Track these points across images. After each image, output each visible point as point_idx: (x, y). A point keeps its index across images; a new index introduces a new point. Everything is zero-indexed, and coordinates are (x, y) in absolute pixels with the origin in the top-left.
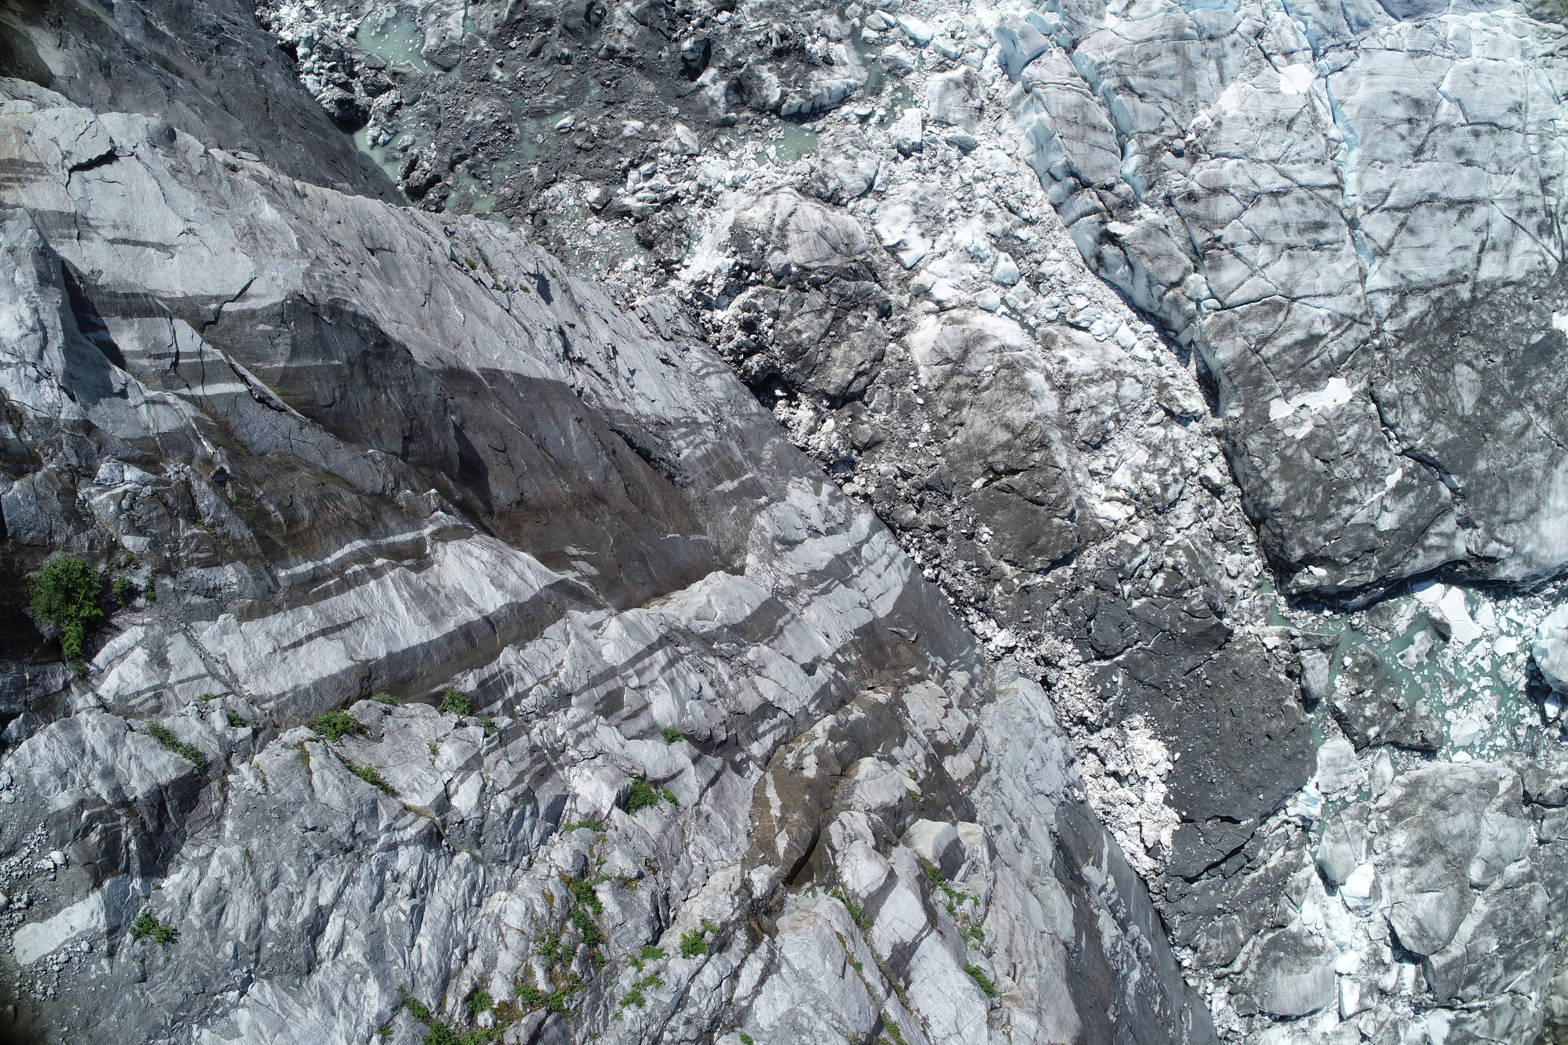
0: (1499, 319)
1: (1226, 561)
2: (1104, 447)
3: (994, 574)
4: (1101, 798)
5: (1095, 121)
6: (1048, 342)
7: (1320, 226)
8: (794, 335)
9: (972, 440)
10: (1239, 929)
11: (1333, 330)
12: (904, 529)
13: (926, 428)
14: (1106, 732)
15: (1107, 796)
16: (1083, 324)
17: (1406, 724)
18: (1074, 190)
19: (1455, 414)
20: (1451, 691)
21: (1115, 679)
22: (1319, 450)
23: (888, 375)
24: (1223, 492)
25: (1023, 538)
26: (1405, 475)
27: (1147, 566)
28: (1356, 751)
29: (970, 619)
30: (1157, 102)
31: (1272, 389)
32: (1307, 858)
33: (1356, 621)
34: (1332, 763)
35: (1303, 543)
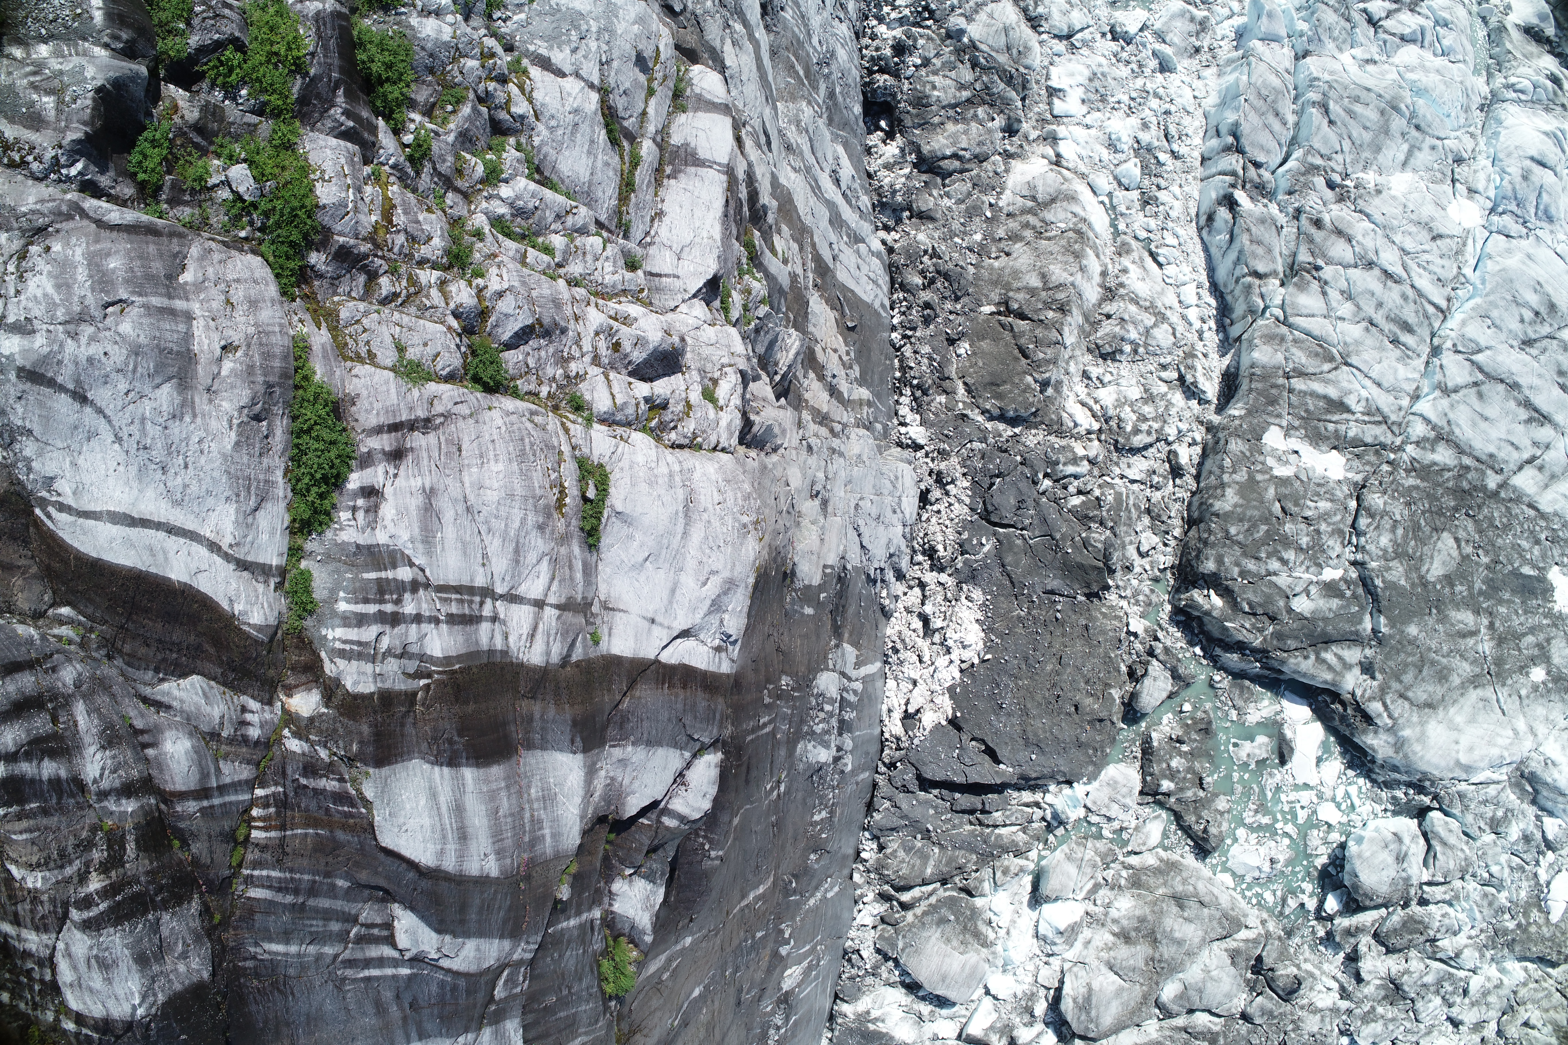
0: (1507, 527)
1: (1144, 535)
2: (1109, 362)
3: (947, 384)
4: (900, 632)
5: (1281, 111)
6: (1122, 250)
7: (1407, 328)
8: (928, 87)
9: (1007, 271)
10: (932, 862)
11: (1363, 414)
12: (903, 287)
13: (978, 237)
14: (944, 577)
15: (907, 633)
16: (1161, 259)
17: (1198, 804)
18: (1227, 149)
19: (1418, 569)
20: (1256, 812)
21: (984, 541)
22: (1285, 496)
23: (979, 176)
24: (1181, 476)
25: (992, 374)
26: (1343, 579)
27: (1076, 483)
28: (1141, 793)
29: (902, 399)
30: (1341, 135)
31: (1279, 416)
32: (1033, 854)
33: (1217, 678)
34: (1113, 784)
35: (1220, 561)
